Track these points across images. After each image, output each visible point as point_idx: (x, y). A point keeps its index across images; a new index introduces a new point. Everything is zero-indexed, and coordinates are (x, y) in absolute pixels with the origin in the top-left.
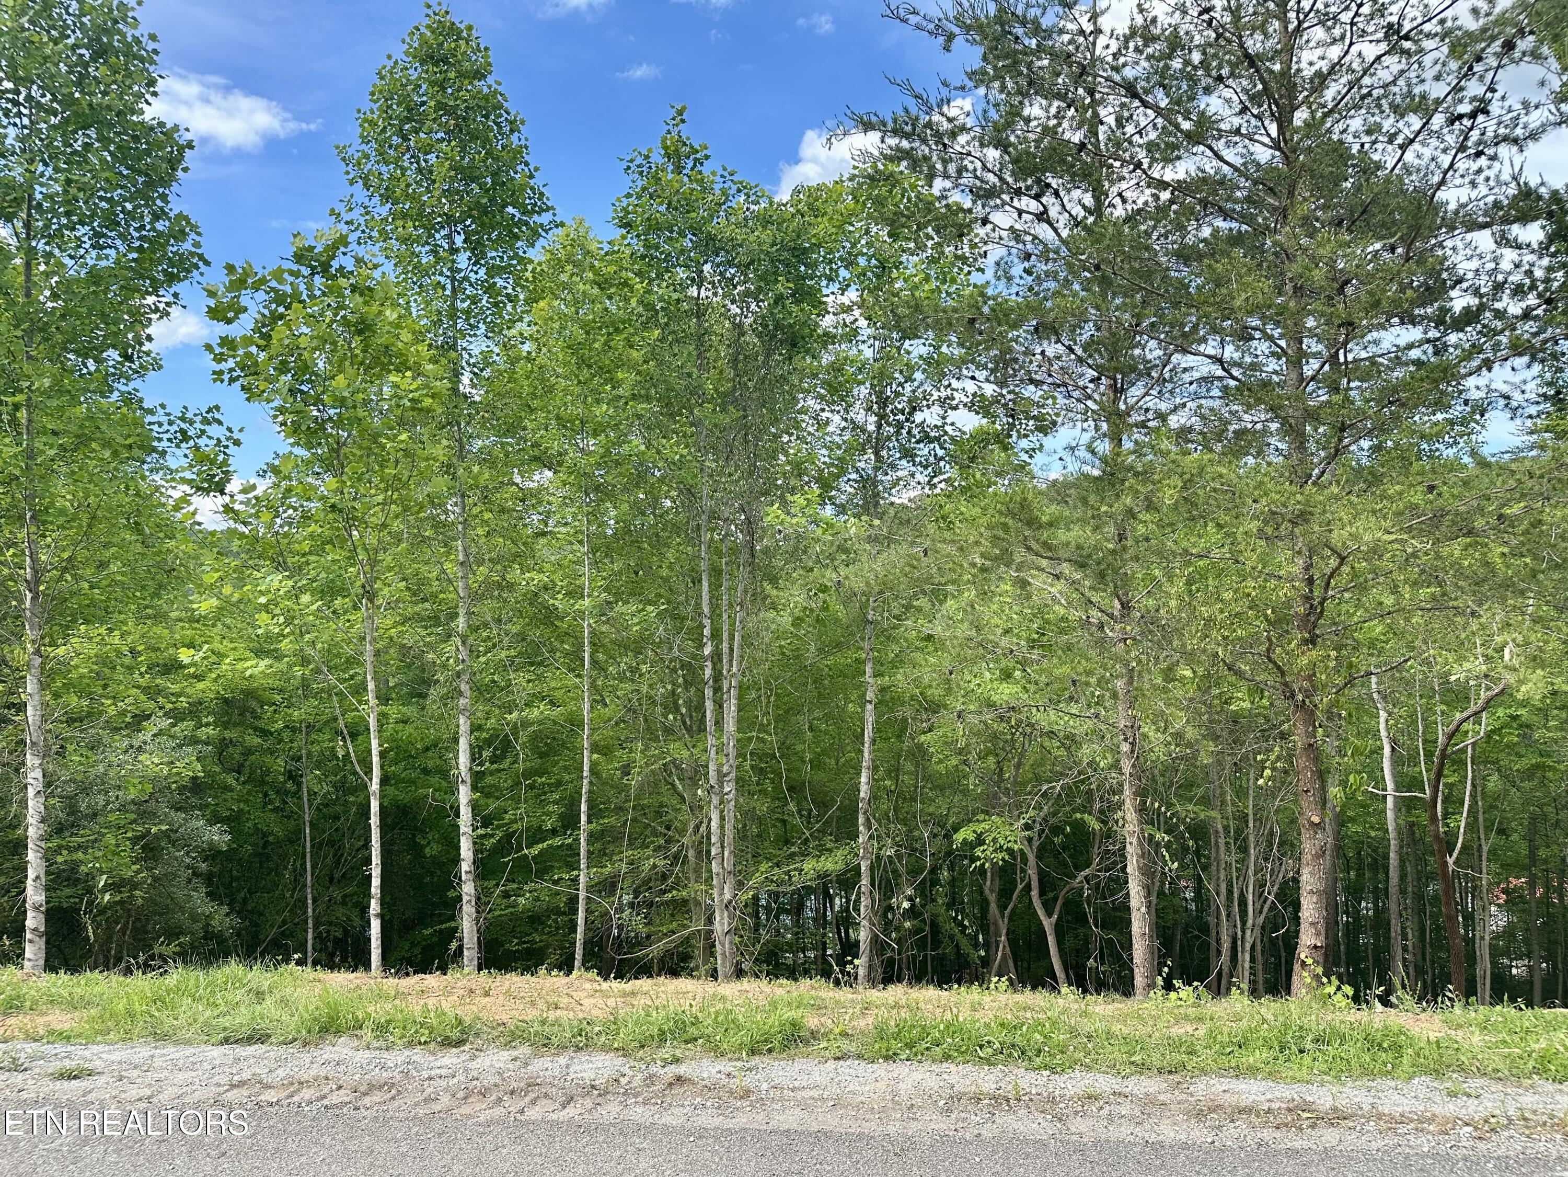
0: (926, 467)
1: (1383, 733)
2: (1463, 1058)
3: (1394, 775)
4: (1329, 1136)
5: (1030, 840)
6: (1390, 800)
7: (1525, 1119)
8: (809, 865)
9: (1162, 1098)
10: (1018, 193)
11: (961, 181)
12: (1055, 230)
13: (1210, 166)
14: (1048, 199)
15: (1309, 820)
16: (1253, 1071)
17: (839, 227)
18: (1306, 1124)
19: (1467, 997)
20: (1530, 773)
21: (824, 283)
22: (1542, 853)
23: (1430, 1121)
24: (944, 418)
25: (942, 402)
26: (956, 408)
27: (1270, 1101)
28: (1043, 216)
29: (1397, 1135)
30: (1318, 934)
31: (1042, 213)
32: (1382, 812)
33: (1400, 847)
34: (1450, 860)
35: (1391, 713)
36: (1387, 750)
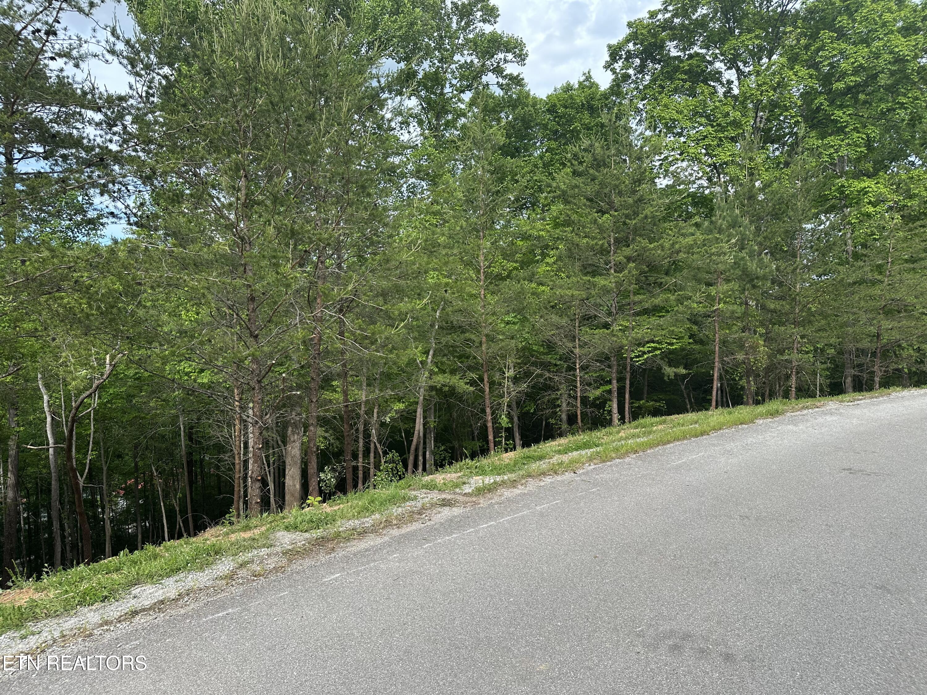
1: (46, 409)
2: (37, 611)
3: (53, 434)
6: (51, 451)
7: (64, 636)
22: (141, 464)
32: (47, 457)
33: (59, 477)
34: (81, 481)
35: (51, 397)
36: (49, 419)
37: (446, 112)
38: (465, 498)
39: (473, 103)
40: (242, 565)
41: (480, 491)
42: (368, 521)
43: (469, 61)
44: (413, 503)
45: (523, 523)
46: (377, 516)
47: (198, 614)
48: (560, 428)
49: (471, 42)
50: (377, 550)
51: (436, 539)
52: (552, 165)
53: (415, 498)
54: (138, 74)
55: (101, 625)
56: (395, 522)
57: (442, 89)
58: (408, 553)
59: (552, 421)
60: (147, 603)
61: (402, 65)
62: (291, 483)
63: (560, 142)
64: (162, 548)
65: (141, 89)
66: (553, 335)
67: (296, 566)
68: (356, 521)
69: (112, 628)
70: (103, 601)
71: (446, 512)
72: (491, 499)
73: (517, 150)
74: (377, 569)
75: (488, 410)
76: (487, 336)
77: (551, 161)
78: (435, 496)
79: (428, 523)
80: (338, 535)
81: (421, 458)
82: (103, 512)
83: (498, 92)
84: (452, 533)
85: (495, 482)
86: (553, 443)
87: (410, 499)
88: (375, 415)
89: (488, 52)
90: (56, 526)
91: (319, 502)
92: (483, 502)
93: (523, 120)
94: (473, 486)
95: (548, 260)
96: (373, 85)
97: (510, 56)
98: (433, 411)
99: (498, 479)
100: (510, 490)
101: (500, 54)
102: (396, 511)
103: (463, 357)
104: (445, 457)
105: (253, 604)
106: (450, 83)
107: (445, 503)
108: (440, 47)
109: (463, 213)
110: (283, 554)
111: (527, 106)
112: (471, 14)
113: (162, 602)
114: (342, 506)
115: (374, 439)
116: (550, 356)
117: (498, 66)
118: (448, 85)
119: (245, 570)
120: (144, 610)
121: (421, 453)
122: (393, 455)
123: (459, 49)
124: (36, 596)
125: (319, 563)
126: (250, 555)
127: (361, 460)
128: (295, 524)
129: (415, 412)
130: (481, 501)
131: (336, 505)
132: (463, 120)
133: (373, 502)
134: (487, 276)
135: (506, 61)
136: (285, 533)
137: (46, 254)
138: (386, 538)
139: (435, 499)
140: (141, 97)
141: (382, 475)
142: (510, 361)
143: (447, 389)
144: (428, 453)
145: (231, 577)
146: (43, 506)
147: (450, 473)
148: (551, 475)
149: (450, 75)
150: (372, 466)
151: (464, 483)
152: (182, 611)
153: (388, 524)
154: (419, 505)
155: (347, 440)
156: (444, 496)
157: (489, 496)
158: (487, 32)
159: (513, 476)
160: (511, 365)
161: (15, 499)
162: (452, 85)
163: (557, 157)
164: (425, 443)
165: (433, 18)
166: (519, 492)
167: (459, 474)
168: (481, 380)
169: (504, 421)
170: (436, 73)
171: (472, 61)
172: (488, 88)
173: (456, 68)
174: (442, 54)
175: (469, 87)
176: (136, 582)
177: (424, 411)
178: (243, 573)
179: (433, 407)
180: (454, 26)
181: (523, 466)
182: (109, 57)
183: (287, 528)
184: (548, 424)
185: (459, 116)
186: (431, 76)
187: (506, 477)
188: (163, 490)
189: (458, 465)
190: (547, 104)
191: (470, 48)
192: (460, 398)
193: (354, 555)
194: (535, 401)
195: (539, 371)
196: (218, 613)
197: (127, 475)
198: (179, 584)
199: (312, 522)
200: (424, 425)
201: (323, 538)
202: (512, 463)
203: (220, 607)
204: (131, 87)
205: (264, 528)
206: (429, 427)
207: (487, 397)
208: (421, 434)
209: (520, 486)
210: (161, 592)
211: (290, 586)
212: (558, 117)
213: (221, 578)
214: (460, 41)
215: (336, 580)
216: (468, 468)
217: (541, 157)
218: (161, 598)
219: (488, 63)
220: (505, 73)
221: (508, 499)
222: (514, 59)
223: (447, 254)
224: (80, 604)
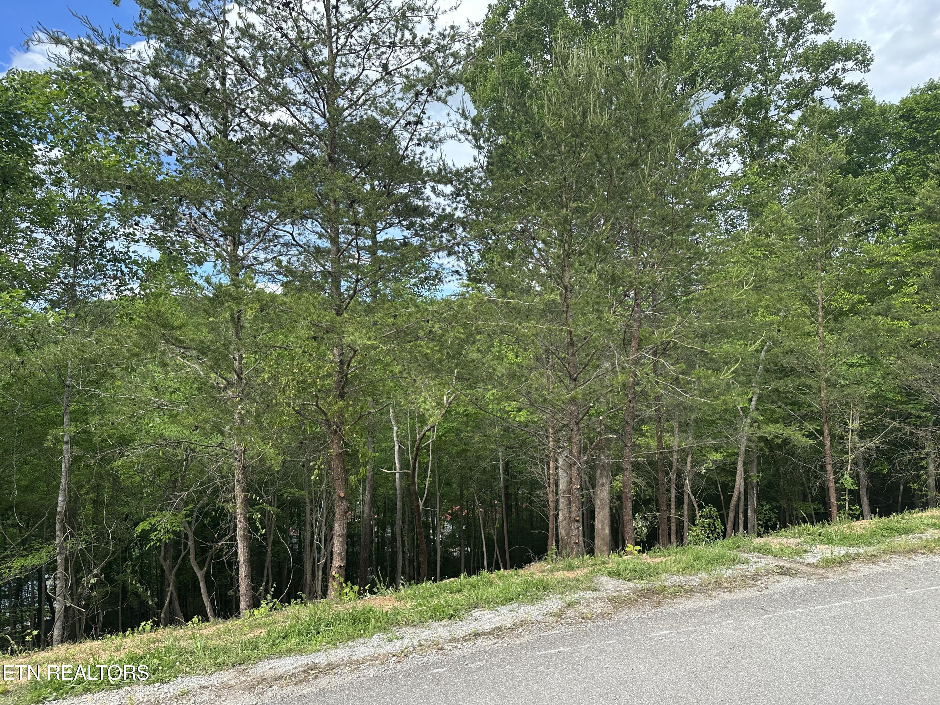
0: (114, 279)
1: (395, 439)
2: (399, 618)
3: (400, 460)
4: (323, 681)
5: (189, 523)
6: (398, 475)
7: (422, 645)
8: (17, 564)
9: (231, 683)
10: (171, 110)
11: (132, 94)
12: (196, 139)
13: (288, 120)
14: (192, 119)
15: (339, 495)
16: (289, 651)
17: (45, 105)
18: (311, 678)
19: (410, 581)
20: (459, 454)
21: (35, 141)
22: (465, 493)
23: (376, 658)
24: (128, 247)
25: (126, 236)
26: (137, 241)
27: (295, 668)
28: (188, 128)
29: (359, 671)
30: (341, 559)
31: (187, 126)
32: (394, 480)
33: (403, 498)
34: (421, 504)
35: (399, 428)
36: (397, 448)
37: (772, 136)
38: (808, 569)
39: (803, 121)
40: (570, 605)
41: (828, 563)
42: (695, 580)
43: (797, 79)
44: (745, 567)
45: (889, 608)
46: (704, 575)
47: (531, 647)
48: (926, 496)
49: (801, 57)
50: (707, 612)
51: (776, 611)
52: (909, 179)
53: (747, 561)
54: (480, 148)
55: (450, 641)
56: (725, 585)
57: (766, 112)
58: (744, 621)
59: (915, 486)
60: (487, 627)
61: (721, 95)
62: (600, 527)
63: (919, 151)
64: (493, 575)
65: (483, 160)
66: (916, 380)
67: (622, 614)
68: (682, 578)
69: (459, 646)
70: (450, 618)
71: (786, 581)
72: (843, 574)
73: (860, 166)
74: (710, 634)
75: (829, 468)
76: (827, 380)
77: (907, 174)
78: (770, 562)
79: (765, 592)
80: (663, 590)
81: (741, 516)
82: (434, 534)
83: (834, 106)
84: (794, 607)
85: (847, 555)
86: (924, 514)
87: (740, 562)
88: (689, 464)
89: (822, 65)
90: (399, 541)
91: (639, 551)
92: (833, 576)
93: (867, 132)
94: (819, 557)
95: (905, 290)
96: (697, 122)
97: (850, 64)
98: (755, 463)
99: (852, 551)
100: (868, 566)
101: (837, 64)
102: (726, 573)
103: (796, 404)
104: (770, 518)
105: (583, 647)
106: (776, 105)
107: (784, 572)
108: (763, 70)
109: (795, 243)
110: (609, 600)
111: (873, 116)
112: (800, 28)
113: (499, 629)
114: (664, 559)
115: (688, 489)
116: (911, 406)
117: (834, 78)
118: (772, 108)
119: (572, 611)
120: (485, 633)
121: (741, 511)
122: (709, 509)
123: (787, 67)
124: (396, 604)
125: (645, 616)
126: (576, 595)
127: (673, 511)
128: (618, 571)
129: (735, 463)
130: (831, 575)
131: (657, 556)
132: (791, 142)
133: (698, 559)
134: (827, 311)
135: (844, 70)
136: (609, 579)
137: (412, 309)
138: (717, 601)
139: (772, 566)
140: (482, 167)
141: (697, 530)
142: (855, 412)
143: (780, 441)
144: (749, 511)
145: (559, 615)
146: (389, 523)
147: (786, 537)
148: (924, 554)
149: (775, 97)
150: (685, 519)
151: (806, 551)
152: (518, 642)
153: (718, 585)
154: (753, 569)
155: (662, 489)
156: (781, 564)
157: (839, 569)
158: (820, 43)
159: (870, 550)
160: (857, 415)
161: (370, 515)
162: (777, 107)
163: (915, 168)
164: (746, 499)
165: (756, 41)
166: (881, 569)
167: (798, 540)
168: (821, 432)
169: (848, 482)
170: (760, 96)
171: (801, 78)
172: (822, 103)
173: (782, 88)
174: (766, 76)
175: (797, 107)
176: (475, 606)
177: (745, 464)
178: (570, 612)
179: (755, 460)
180: (780, 44)
181: (883, 539)
182: (462, 137)
183: (610, 574)
184: (907, 490)
185: (786, 139)
186: (753, 102)
187: (861, 551)
188: (483, 520)
189: (796, 529)
190: (901, 109)
191: (800, 64)
192: (792, 452)
193: (683, 613)
194: (890, 460)
195: (895, 424)
196: (551, 649)
197: (453, 502)
198: (513, 614)
199: (636, 571)
200: (745, 479)
201: (647, 590)
202: (868, 534)
203: (551, 643)
204: (475, 160)
205: (586, 570)
206: (751, 482)
207: (828, 452)
208: (742, 490)
209: (881, 563)
210: (497, 619)
211: (618, 635)
212: (917, 122)
213: (552, 615)
214: (788, 59)
215: (665, 636)
216: (809, 534)
217: (893, 171)
218: (498, 625)
219: (823, 76)
220: (843, 84)
221: (866, 577)
222: (855, 67)
223: (780, 290)
224: (431, 617)
